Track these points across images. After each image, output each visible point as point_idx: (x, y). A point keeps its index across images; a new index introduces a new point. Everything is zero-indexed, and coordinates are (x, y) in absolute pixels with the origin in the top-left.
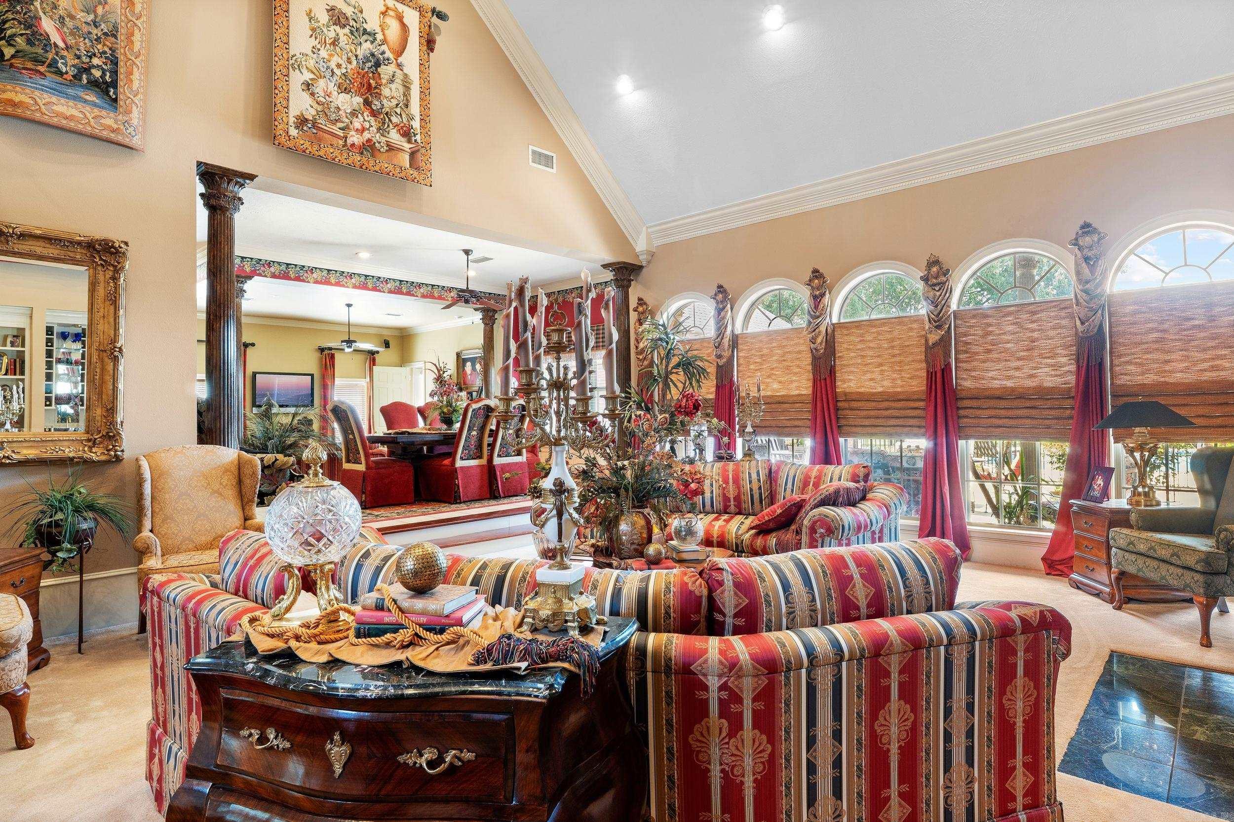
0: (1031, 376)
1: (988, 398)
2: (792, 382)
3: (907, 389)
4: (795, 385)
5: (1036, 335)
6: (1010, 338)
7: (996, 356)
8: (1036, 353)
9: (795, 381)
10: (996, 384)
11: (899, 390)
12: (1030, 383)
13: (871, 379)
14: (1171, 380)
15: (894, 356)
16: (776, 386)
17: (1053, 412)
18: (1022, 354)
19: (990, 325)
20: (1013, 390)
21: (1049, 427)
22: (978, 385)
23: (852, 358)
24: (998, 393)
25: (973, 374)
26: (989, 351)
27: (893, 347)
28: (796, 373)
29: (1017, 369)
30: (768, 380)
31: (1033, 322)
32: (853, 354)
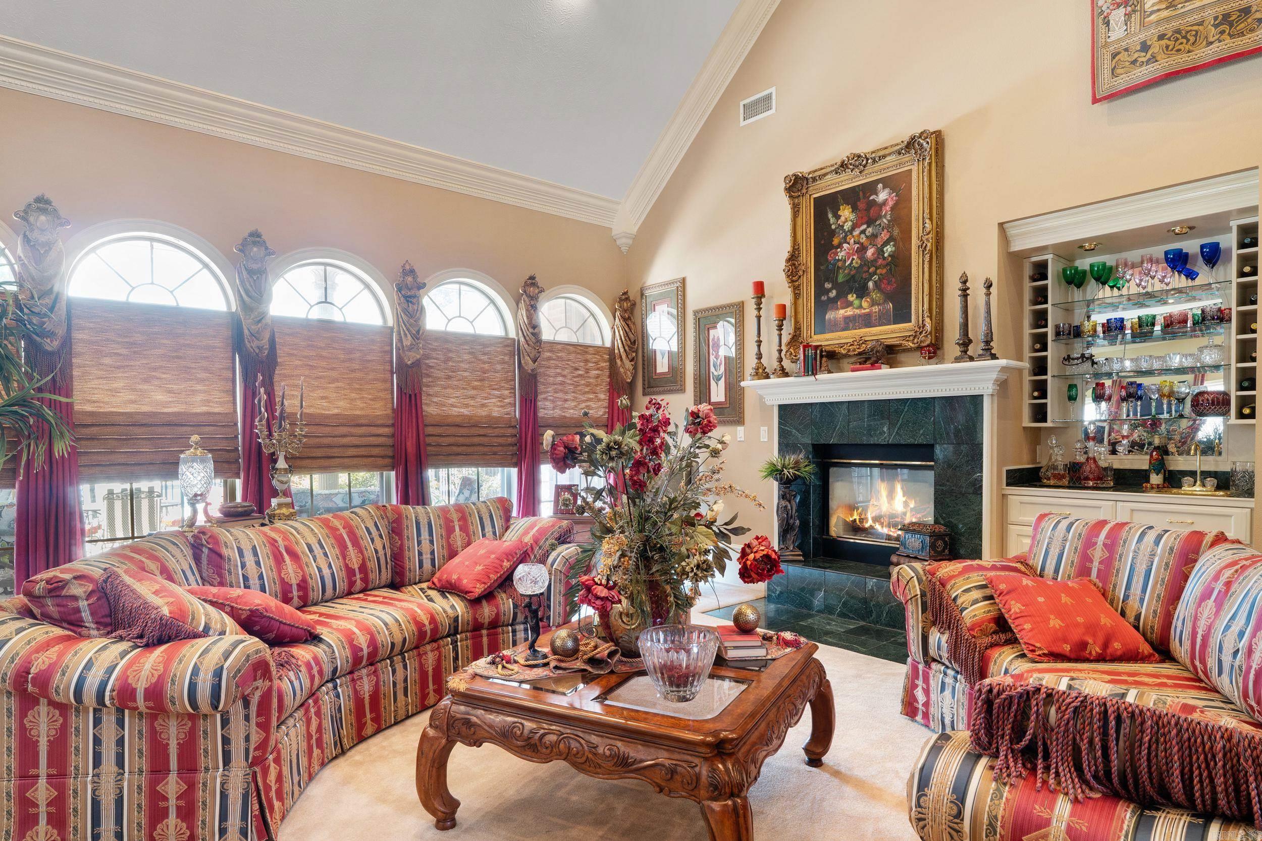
0: (483, 405)
1: (448, 425)
2: (194, 392)
3: (369, 412)
4: (199, 398)
5: (486, 366)
6: (467, 366)
7: (455, 383)
8: (486, 383)
9: (200, 391)
10: (455, 411)
11: (358, 412)
12: (483, 412)
13: (323, 398)
14: (568, 415)
15: (353, 371)
16: (160, 397)
17: (500, 440)
18: (476, 383)
19: (450, 351)
20: (470, 417)
21: (495, 454)
22: (439, 412)
23: (296, 367)
24: (458, 420)
25: (435, 399)
26: (449, 378)
27: (351, 360)
28: (203, 380)
29: (473, 397)
30: (145, 387)
31: (484, 354)
32: (297, 362)
